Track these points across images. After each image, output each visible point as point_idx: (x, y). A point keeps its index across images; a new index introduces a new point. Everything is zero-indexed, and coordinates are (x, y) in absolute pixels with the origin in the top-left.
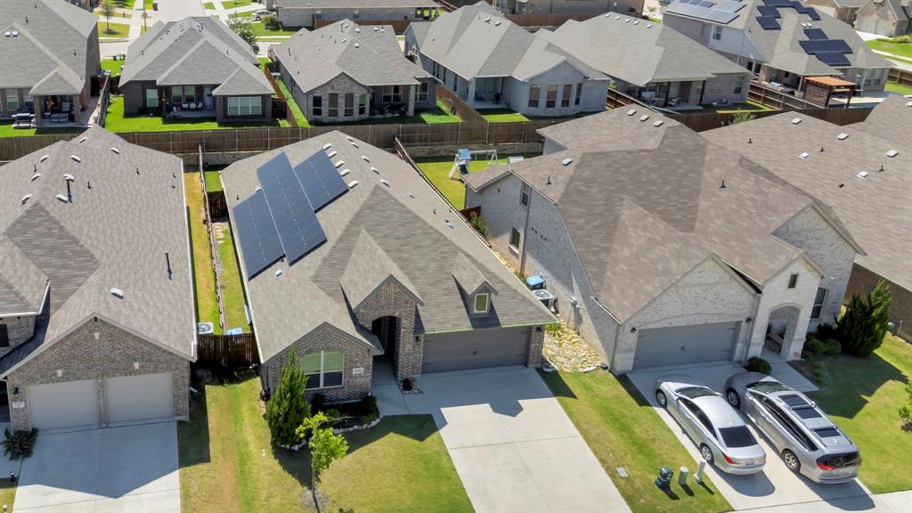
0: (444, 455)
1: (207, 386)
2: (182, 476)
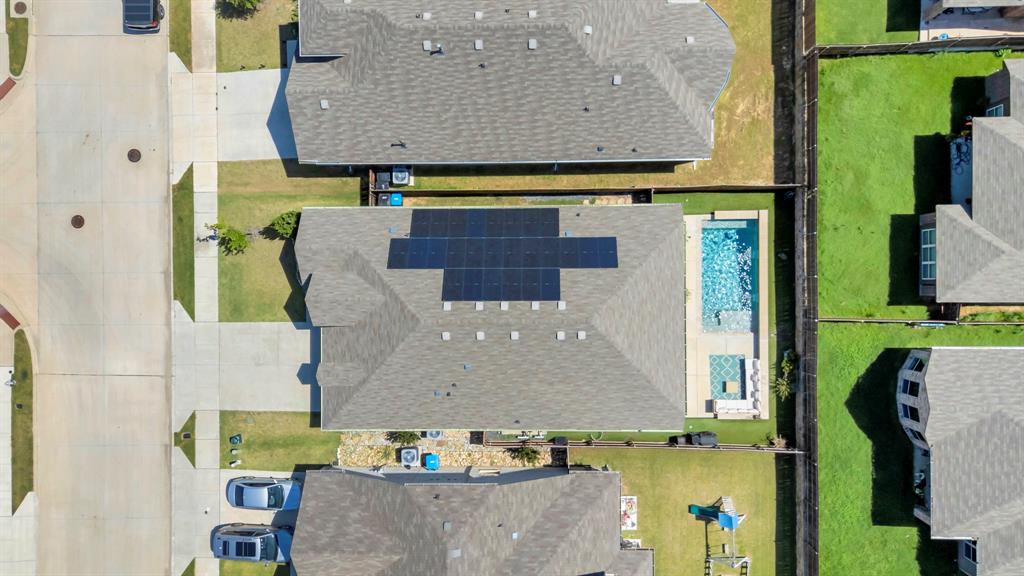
0: (274, 318)
1: (359, 178)
2: (277, 161)
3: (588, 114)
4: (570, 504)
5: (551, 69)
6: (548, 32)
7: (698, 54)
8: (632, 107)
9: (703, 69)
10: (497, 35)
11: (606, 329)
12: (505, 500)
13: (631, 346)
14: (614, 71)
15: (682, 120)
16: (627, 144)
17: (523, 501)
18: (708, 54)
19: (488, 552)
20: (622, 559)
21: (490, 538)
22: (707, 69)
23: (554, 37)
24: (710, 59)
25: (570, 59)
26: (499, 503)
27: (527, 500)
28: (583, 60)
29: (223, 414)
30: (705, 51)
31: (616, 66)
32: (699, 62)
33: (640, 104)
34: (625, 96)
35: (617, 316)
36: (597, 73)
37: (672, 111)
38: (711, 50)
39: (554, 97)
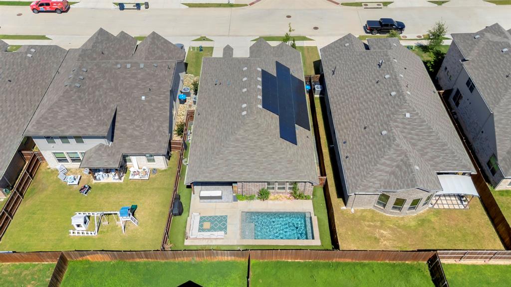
3: (363, 130)
4: (153, 127)
5: (383, 106)
6: (401, 97)
7: (409, 170)
8: (371, 146)
9: (401, 176)
10: (394, 81)
11: (247, 124)
12: (162, 93)
13: (237, 140)
14: (388, 129)
15: (369, 170)
16: (350, 152)
17: (160, 103)
18: (411, 175)
19: (139, 83)
20: (117, 152)
21: (145, 84)
22: (402, 178)
23: (399, 100)
24: (408, 177)
25: (390, 110)
26: (161, 89)
27: (159, 105)
28: (391, 115)
29: (213, 48)
30: (412, 172)
31: (391, 130)
32: (405, 173)
33: (373, 148)
34: (376, 140)
35: (254, 131)
36: (386, 123)
37: (373, 164)
38: (414, 175)
39: (369, 112)
